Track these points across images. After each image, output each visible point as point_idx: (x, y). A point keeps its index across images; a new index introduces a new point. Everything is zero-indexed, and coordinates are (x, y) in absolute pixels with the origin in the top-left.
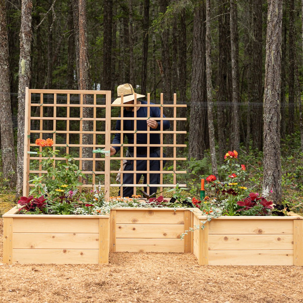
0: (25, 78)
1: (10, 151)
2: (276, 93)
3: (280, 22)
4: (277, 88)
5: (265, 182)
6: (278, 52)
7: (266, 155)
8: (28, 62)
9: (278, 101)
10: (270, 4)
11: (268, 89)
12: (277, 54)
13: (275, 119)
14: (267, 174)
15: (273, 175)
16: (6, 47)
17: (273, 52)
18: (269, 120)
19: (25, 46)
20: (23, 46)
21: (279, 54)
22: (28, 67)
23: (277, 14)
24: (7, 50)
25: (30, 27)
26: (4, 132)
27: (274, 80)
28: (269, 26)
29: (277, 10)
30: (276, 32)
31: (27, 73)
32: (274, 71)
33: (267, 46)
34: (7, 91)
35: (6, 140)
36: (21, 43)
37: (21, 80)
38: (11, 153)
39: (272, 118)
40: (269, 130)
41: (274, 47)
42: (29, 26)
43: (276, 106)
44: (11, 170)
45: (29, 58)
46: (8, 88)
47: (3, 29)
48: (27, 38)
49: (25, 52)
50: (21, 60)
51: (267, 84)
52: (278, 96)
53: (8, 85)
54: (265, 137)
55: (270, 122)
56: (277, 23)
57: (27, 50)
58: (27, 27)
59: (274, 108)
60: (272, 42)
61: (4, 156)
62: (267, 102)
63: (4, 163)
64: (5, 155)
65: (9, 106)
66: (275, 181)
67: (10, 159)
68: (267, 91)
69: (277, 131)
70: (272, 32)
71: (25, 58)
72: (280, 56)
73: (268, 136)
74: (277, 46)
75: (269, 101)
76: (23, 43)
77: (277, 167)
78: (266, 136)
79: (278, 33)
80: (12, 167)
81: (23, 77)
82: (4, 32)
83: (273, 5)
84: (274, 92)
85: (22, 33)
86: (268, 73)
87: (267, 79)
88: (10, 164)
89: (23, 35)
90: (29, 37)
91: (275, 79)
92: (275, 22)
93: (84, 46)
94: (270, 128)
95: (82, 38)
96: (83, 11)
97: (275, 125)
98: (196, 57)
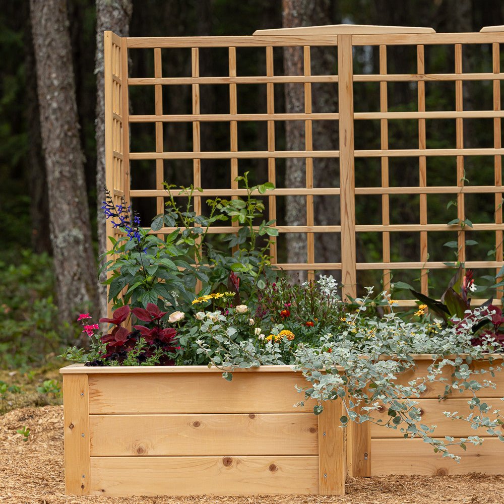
0: (116, 13)
1: (77, 241)
26: (60, 180)
34: (62, 57)
35: (65, 207)
37: (104, 19)
38: (81, 248)
44: (82, 299)
46: (65, 46)
53: (66, 39)
61: (60, 257)
63: (61, 278)
64: (63, 254)
65: (70, 101)
67: (78, 265)
80: (83, 291)
81: (110, 9)
88: (79, 279)
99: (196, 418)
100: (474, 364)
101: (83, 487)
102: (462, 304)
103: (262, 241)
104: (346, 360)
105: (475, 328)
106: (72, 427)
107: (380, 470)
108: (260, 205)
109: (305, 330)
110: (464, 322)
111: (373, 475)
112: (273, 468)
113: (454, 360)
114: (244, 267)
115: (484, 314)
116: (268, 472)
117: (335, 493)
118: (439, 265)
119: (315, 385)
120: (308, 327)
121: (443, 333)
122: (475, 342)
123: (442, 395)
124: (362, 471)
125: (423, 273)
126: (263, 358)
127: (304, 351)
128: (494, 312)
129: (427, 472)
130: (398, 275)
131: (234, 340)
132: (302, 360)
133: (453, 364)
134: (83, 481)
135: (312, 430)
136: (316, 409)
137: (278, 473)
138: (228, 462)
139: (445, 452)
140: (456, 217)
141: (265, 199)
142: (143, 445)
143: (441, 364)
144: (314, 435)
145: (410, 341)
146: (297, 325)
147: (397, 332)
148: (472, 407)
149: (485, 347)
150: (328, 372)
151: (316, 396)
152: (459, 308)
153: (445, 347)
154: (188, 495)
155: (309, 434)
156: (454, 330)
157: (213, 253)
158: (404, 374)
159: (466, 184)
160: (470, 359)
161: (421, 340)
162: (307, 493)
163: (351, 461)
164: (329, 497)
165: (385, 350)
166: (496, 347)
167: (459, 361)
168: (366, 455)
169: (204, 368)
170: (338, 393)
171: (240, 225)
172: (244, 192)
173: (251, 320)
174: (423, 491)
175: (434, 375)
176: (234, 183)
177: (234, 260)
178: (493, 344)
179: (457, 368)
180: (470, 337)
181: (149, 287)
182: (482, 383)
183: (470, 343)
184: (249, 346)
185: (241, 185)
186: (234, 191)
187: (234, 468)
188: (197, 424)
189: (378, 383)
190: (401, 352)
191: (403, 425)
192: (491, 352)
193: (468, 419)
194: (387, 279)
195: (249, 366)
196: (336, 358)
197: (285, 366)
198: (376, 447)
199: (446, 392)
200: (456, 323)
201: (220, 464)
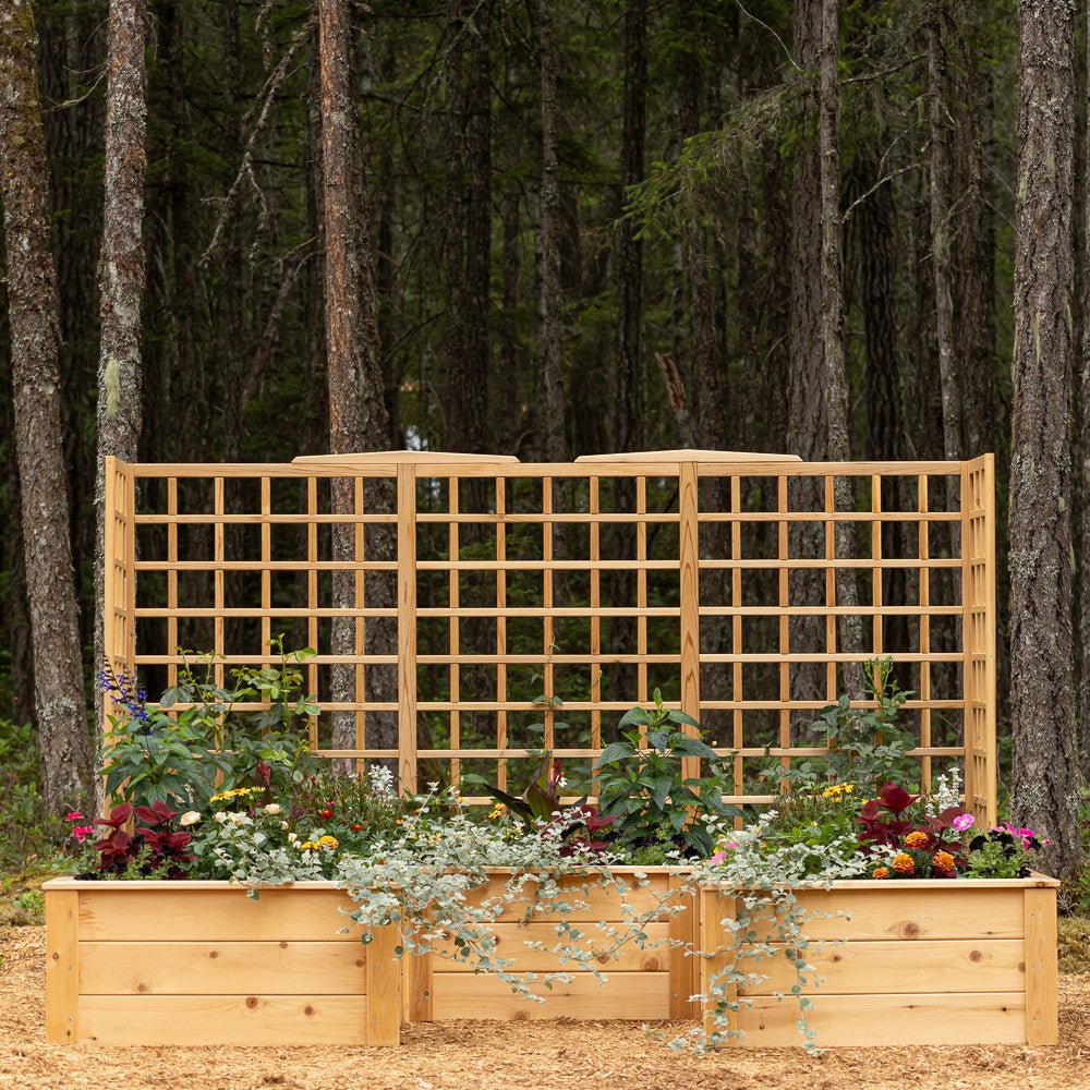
0: (121, 429)
1: (68, 713)
2: (1053, 471)
3: (1063, 205)
4: (1057, 453)
5: (1016, 803)
6: (1057, 317)
7: (1021, 701)
8: (131, 369)
9: (1062, 502)
10: (1024, 140)
11: (1022, 457)
12: (1056, 326)
13: (1050, 568)
14: (1025, 774)
15: (1046, 776)
16: (48, 312)
17: (1040, 317)
18: (1030, 572)
19: (118, 310)
20: (111, 311)
21: (1061, 323)
22: (132, 387)
23: (1051, 176)
24: (52, 325)
25: (139, 236)
26: (48, 636)
27: (1045, 424)
28: (1025, 223)
29: (1050, 161)
30: (1049, 244)
31: (127, 411)
32: (1044, 388)
33: (1016, 294)
34: (55, 482)
35: (54, 670)
36: (105, 298)
37: (106, 436)
38: (73, 721)
39: (1038, 566)
40: (1027, 607)
41: (1041, 298)
42: (133, 236)
43: (1055, 518)
44: (72, 786)
45: (134, 354)
46: (58, 468)
47: (36, 243)
48: (125, 280)
49: (119, 333)
50: (106, 361)
51: (1018, 436)
52: (1062, 480)
53: (59, 459)
54: (1017, 637)
55: (1033, 580)
56: (1054, 209)
57: (128, 324)
58: (127, 240)
59: (1046, 526)
60: (1035, 280)
61: (47, 733)
62: (1020, 506)
63: (47, 760)
64: (50, 729)
65: (61, 537)
66: (1054, 801)
67: (69, 743)
68: (1021, 463)
69: (1059, 614)
70: (1033, 243)
71: (121, 352)
72: (1067, 332)
73: (1024, 631)
74: (1053, 294)
75: (1026, 500)
76: (113, 298)
77: (1060, 746)
78: (1019, 630)
79: (1055, 249)
80: (75, 775)
81: (114, 424)
82: (40, 257)
83: (1038, 145)
84: (1047, 467)
85: (107, 259)
86: (1021, 396)
87: (1019, 418)
88: (70, 760)
89: (112, 269)
90: (135, 275)
91: (1048, 419)
92: (1044, 206)
93: (346, 304)
94: (1034, 603)
95: (339, 274)
96: (338, 170)
97: (1052, 590)
98: (802, 339)
99: (213, 946)
100: (563, 880)
101: (69, 1033)
102: (550, 803)
103: (300, 721)
104: (402, 875)
105: (564, 834)
106: (56, 957)
107: (443, 1012)
108: (298, 676)
109: (352, 836)
110: (551, 827)
111: (434, 1019)
112: (309, 1011)
113: (537, 875)
114: (276, 754)
115: (577, 815)
116: (303, 1016)
117: (388, 1043)
118: (521, 753)
119: (363, 907)
120: (356, 831)
121: (525, 840)
122: (566, 851)
123: (523, 919)
124: (421, 1014)
125: (501, 763)
126: (299, 872)
127: (350, 864)
128: (589, 814)
129: (503, 1016)
130: (469, 765)
131: (263, 849)
132: (348, 875)
133: (537, 879)
134: (69, 1027)
135: (359, 964)
136: (364, 937)
137: (315, 1018)
138: (252, 1003)
139: (525, 992)
140: (543, 693)
141: (303, 668)
142: (145, 981)
143: (522, 880)
144: (362, 969)
145: (483, 850)
146: (341, 829)
147: (468, 839)
148: (560, 934)
149: (577, 859)
150: (380, 890)
151: (365, 921)
152: (545, 808)
153: (527, 859)
154: (202, 1044)
155: (355, 967)
156: (538, 837)
157: (238, 735)
158: (476, 892)
159: (555, 652)
160: (558, 873)
161: (497, 850)
162: (350, 1043)
163: (407, 1001)
164: (380, 1048)
165: (452, 861)
166: (590, 859)
167: (544, 875)
168: (427, 994)
169: (223, 884)
170: (392, 917)
171: (272, 700)
172: (278, 659)
173: (285, 823)
174: (497, 1040)
175: (513, 893)
176: (266, 649)
177: (264, 745)
178: (588, 855)
179: (542, 885)
180: (559, 846)
181: (157, 778)
182: (572, 904)
183: (558, 853)
184: (281, 856)
185: (275, 651)
186: (265, 658)
187: (260, 1010)
188: (214, 955)
189: (442, 904)
190: (472, 863)
191: (474, 958)
192: (585, 864)
193: (555, 950)
194: (455, 770)
195: (281, 882)
196: (389, 873)
197: (326, 881)
198: (439, 985)
199: (528, 915)
200: (542, 827)
201: (243, 1006)
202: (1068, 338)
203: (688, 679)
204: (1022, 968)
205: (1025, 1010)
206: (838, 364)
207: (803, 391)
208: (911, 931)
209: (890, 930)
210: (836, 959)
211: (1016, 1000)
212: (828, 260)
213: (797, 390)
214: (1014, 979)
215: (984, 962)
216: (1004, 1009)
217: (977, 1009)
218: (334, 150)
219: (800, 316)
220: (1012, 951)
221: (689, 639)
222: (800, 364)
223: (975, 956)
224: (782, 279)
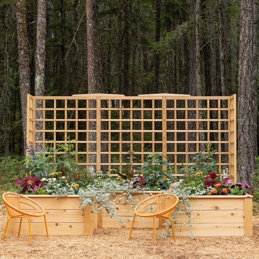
0: (40, 92)
2: (248, 101)
3: (250, 41)
4: (249, 97)
5: (239, 176)
6: (249, 66)
7: (240, 153)
8: (42, 78)
9: (250, 108)
10: (241, 27)
11: (241, 98)
12: (248, 68)
13: (247, 123)
14: (241, 169)
15: (246, 170)
16: (28, 67)
17: (245, 66)
18: (242, 124)
19: (40, 65)
20: (38, 65)
21: (250, 68)
22: (42, 82)
23: (247, 35)
24: (28, 70)
25: (44, 49)
27: (246, 90)
28: (242, 45)
29: (247, 31)
30: (247, 50)
31: (41, 88)
32: (246, 82)
33: (240, 61)
36: (37, 63)
37: (37, 93)
39: (244, 122)
40: (242, 132)
41: (245, 62)
42: (43, 49)
43: (248, 111)
45: (43, 75)
47: (25, 52)
48: (41, 59)
49: (40, 70)
50: (37, 76)
51: (240, 93)
52: (250, 103)
54: (240, 138)
55: (243, 125)
56: (248, 42)
57: (42, 68)
58: (42, 50)
59: (246, 113)
60: (244, 58)
62: (240, 109)
66: (248, 175)
68: (241, 99)
69: (249, 133)
70: (243, 50)
71: (40, 75)
72: (251, 70)
73: (241, 137)
74: (248, 61)
75: (242, 108)
76: (38, 63)
77: (249, 163)
78: (240, 137)
79: (248, 51)
81: (39, 90)
82: (26, 56)
83: (245, 28)
84: (247, 100)
85: (37, 54)
86: (241, 84)
87: (240, 89)
89: (38, 56)
90: (43, 57)
91: (247, 89)
92: (246, 41)
93: (92, 65)
94: (243, 131)
95: (90, 59)
96: (90, 36)
97: (247, 128)
98: (192, 76)
99: (48, 211)
100: (133, 194)
101: (12, 232)
102: (132, 176)
103: (73, 157)
105: (134, 183)
107: (105, 226)
109: (83, 184)
110: (131, 182)
111: (103, 227)
112: (71, 227)
113: (127, 193)
114: (67, 164)
115: (137, 179)
116: (69, 228)
117: (89, 235)
118: (125, 164)
119: (83, 202)
120: (84, 183)
121: (125, 185)
122: (134, 187)
123: (124, 204)
124: (99, 226)
125: (120, 166)
126: (69, 193)
128: (140, 178)
129: (119, 227)
130: (112, 167)
131: (60, 187)
133: (127, 194)
134: (12, 230)
135: (83, 215)
136: (83, 209)
137: (72, 228)
138: (57, 225)
139: (123, 223)
140: (130, 150)
141: (74, 144)
143: (124, 194)
144: (83, 216)
145: (115, 187)
146: (81, 182)
147: (111, 184)
148: (132, 207)
149: (137, 189)
150: (88, 197)
151: (84, 205)
152: (130, 177)
153: (125, 189)
154: (44, 235)
155: (82, 216)
156: (128, 184)
157: (58, 160)
158: (113, 197)
159: (133, 140)
160: (132, 193)
161: (118, 187)
162: (81, 235)
163: (96, 223)
164: (88, 236)
165: (107, 190)
166: (140, 189)
167: (129, 193)
168: (101, 221)
169: (50, 196)
170: (91, 204)
171: (67, 151)
172: (68, 142)
173: (66, 181)
174: (116, 234)
175: (122, 198)
176: (66, 139)
177: (64, 162)
178: (139, 188)
179: (129, 196)
181: (37, 170)
182: (135, 200)
183: (132, 188)
184: (64, 189)
185: (68, 140)
186: (66, 142)
187: (59, 226)
188: (48, 213)
189: (103, 201)
190: (112, 190)
191: (110, 214)
192: (139, 191)
193: (130, 212)
194: (110, 168)
195: (64, 195)
196: (90, 193)
197: (75, 195)
198: (104, 219)
200: (129, 182)
201: (55, 225)
202: (251, 71)
203: (164, 147)
204: (244, 217)
205: (244, 227)
206: (199, 80)
207: (192, 87)
208: (217, 208)
209: (212, 208)
210: (198, 215)
211: (242, 225)
212: (197, 57)
213: (191, 87)
214: (242, 220)
215: (235, 216)
216: (239, 227)
217: (233, 227)
218: (89, 32)
219: (191, 71)
220: (241, 213)
221: (164, 137)
222: (191, 81)
223: (232, 214)
224: (188, 65)
